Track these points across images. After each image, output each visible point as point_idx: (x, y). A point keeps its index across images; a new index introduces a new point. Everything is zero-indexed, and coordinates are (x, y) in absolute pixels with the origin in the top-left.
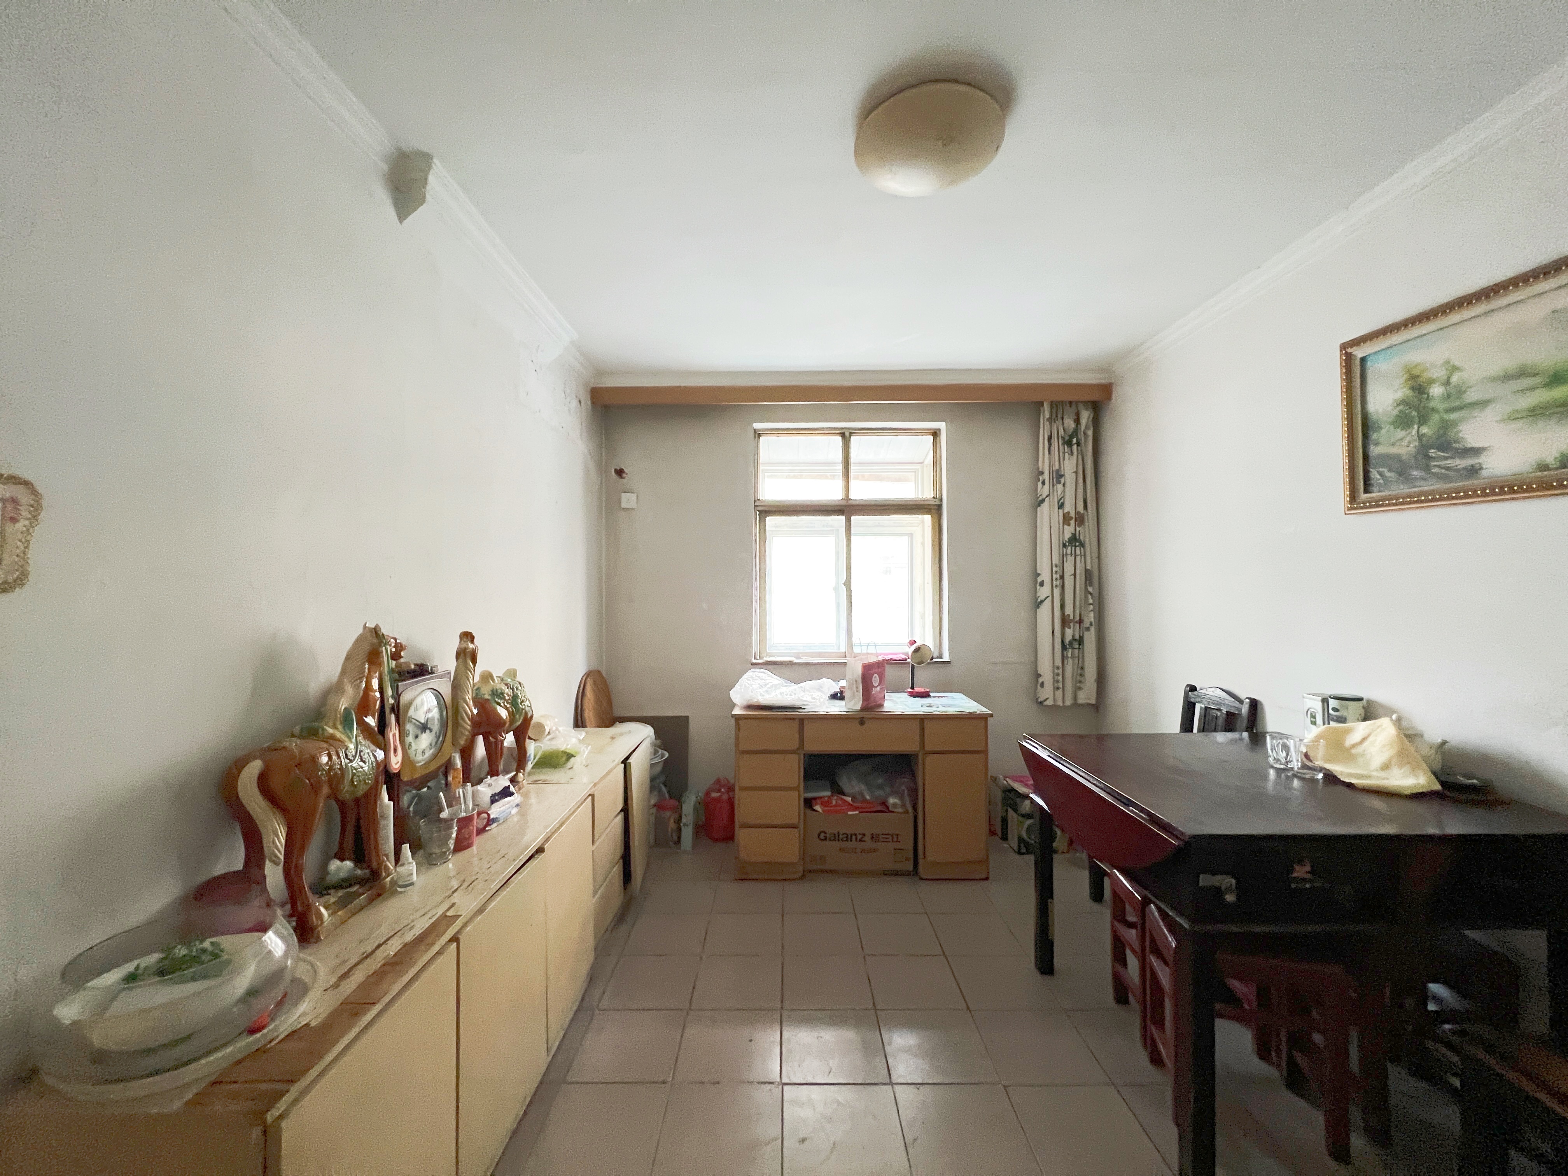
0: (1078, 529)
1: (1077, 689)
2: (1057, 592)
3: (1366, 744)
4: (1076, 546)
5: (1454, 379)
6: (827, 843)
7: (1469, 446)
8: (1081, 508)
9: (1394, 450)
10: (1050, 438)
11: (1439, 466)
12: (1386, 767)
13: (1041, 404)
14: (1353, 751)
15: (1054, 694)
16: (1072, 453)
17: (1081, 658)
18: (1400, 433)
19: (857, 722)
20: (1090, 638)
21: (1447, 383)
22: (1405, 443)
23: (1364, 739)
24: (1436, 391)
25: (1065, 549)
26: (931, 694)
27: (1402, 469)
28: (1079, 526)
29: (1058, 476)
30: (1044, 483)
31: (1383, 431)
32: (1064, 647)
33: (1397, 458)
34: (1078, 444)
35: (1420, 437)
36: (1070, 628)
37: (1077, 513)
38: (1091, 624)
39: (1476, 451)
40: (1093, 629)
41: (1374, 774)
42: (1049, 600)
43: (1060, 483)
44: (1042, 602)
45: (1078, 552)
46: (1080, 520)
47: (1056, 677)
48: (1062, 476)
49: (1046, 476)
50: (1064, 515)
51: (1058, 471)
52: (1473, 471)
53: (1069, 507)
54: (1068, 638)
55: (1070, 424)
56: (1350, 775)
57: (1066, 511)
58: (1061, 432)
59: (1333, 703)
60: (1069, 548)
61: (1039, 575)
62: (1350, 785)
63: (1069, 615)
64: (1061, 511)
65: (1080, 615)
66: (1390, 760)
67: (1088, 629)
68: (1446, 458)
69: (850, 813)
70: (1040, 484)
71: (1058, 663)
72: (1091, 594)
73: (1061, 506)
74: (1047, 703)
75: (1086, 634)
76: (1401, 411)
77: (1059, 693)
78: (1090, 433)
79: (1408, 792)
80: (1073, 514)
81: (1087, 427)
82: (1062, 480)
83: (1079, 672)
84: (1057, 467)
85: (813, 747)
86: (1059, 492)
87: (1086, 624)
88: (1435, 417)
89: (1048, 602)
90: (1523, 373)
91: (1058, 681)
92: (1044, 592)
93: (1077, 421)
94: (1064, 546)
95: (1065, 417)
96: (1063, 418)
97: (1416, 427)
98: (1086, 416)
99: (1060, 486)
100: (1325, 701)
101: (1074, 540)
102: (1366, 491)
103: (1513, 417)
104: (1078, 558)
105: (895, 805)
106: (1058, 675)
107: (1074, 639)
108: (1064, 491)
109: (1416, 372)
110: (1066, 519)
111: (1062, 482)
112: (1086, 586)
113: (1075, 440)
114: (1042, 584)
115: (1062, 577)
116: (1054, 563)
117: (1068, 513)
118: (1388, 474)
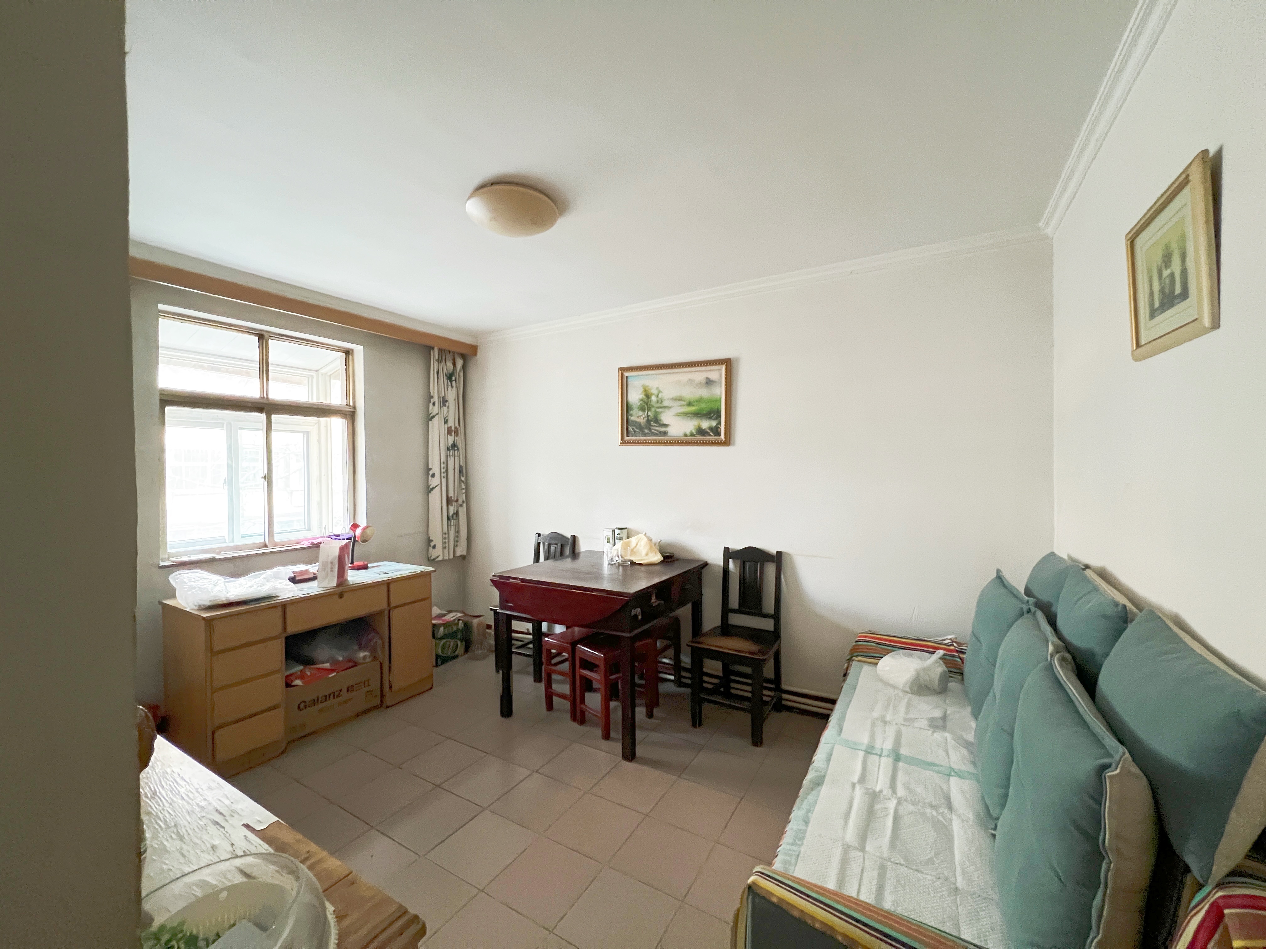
0: (456, 438)
1: (455, 546)
2: (444, 481)
3: (638, 546)
4: (455, 450)
5: (660, 395)
6: (308, 709)
7: (665, 423)
8: (457, 425)
9: (638, 420)
10: (438, 373)
11: (656, 430)
12: (647, 554)
13: (433, 348)
14: (634, 550)
15: (443, 552)
16: (452, 387)
17: (458, 526)
18: (641, 413)
19: (337, 597)
20: (462, 512)
21: (657, 396)
22: (642, 417)
23: (637, 545)
24: (654, 398)
25: (448, 452)
26: (369, 565)
27: (640, 427)
28: (457, 437)
29: (444, 402)
30: (434, 404)
31: (634, 411)
32: (448, 519)
33: (640, 423)
34: (455, 380)
35: (648, 416)
36: (452, 505)
37: (456, 428)
38: (463, 502)
39: (666, 425)
40: (465, 505)
41: (644, 558)
42: (439, 487)
43: (445, 406)
44: (433, 488)
45: (456, 454)
46: (456, 432)
47: (444, 540)
48: (447, 401)
49: (436, 399)
50: (448, 428)
51: (443, 398)
52: (665, 433)
53: (451, 423)
54: (451, 513)
55: (450, 365)
56: (639, 560)
57: (450, 425)
58: (445, 371)
59: (617, 532)
60: (452, 451)
61: (431, 469)
62: (641, 564)
63: (451, 497)
64: (446, 425)
65: (457, 497)
66: (648, 552)
67: (461, 506)
68: (656, 427)
69: (330, 676)
70: (431, 405)
71: (445, 530)
72: (463, 482)
73: (446, 422)
74: (440, 558)
75: (460, 509)
76: (641, 404)
77: (446, 551)
78: (462, 374)
79: (657, 562)
80: (453, 428)
81: (460, 371)
82: (447, 404)
83: (456, 535)
84: (443, 395)
85: (294, 628)
86: (445, 413)
87: (460, 502)
88: (653, 409)
89: (438, 488)
90: (680, 399)
91: (445, 543)
92: (434, 482)
93: (454, 364)
94: (448, 449)
95: (447, 361)
96: (445, 361)
97: (646, 412)
98: (460, 363)
99: (445, 408)
100: (614, 531)
101: (454, 446)
102: (627, 436)
103: (678, 415)
104: (456, 458)
105: (365, 657)
106: (445, 538)
107: (454, 514)
108: (448, 412)
109: (647, 389)
110: (449, 432)
111: (447, 405)
112: (460, 476)
113: (453, 378)
114: (433, 476)
115: (447, 471)
116: (442, 462)
117: (451, 427)
118: (635, 429)
